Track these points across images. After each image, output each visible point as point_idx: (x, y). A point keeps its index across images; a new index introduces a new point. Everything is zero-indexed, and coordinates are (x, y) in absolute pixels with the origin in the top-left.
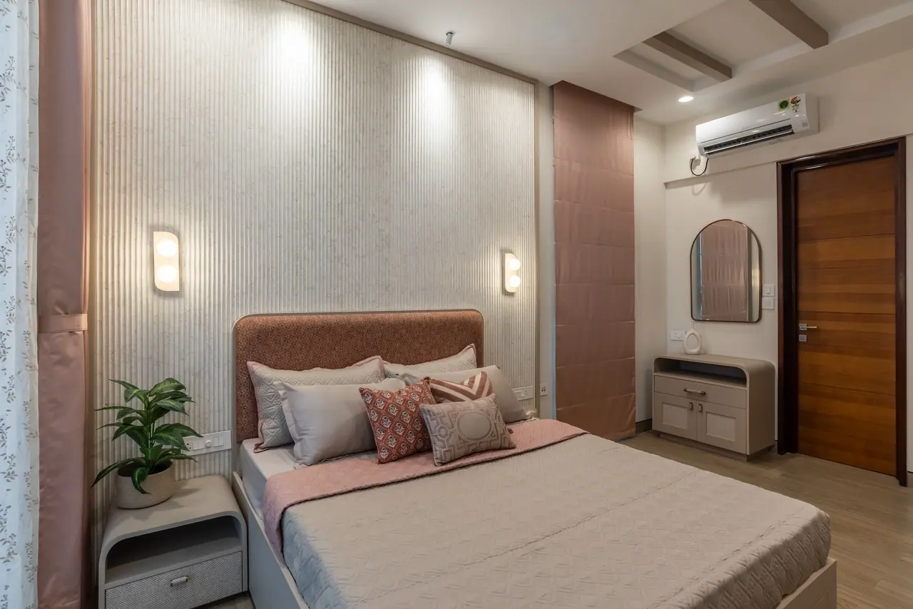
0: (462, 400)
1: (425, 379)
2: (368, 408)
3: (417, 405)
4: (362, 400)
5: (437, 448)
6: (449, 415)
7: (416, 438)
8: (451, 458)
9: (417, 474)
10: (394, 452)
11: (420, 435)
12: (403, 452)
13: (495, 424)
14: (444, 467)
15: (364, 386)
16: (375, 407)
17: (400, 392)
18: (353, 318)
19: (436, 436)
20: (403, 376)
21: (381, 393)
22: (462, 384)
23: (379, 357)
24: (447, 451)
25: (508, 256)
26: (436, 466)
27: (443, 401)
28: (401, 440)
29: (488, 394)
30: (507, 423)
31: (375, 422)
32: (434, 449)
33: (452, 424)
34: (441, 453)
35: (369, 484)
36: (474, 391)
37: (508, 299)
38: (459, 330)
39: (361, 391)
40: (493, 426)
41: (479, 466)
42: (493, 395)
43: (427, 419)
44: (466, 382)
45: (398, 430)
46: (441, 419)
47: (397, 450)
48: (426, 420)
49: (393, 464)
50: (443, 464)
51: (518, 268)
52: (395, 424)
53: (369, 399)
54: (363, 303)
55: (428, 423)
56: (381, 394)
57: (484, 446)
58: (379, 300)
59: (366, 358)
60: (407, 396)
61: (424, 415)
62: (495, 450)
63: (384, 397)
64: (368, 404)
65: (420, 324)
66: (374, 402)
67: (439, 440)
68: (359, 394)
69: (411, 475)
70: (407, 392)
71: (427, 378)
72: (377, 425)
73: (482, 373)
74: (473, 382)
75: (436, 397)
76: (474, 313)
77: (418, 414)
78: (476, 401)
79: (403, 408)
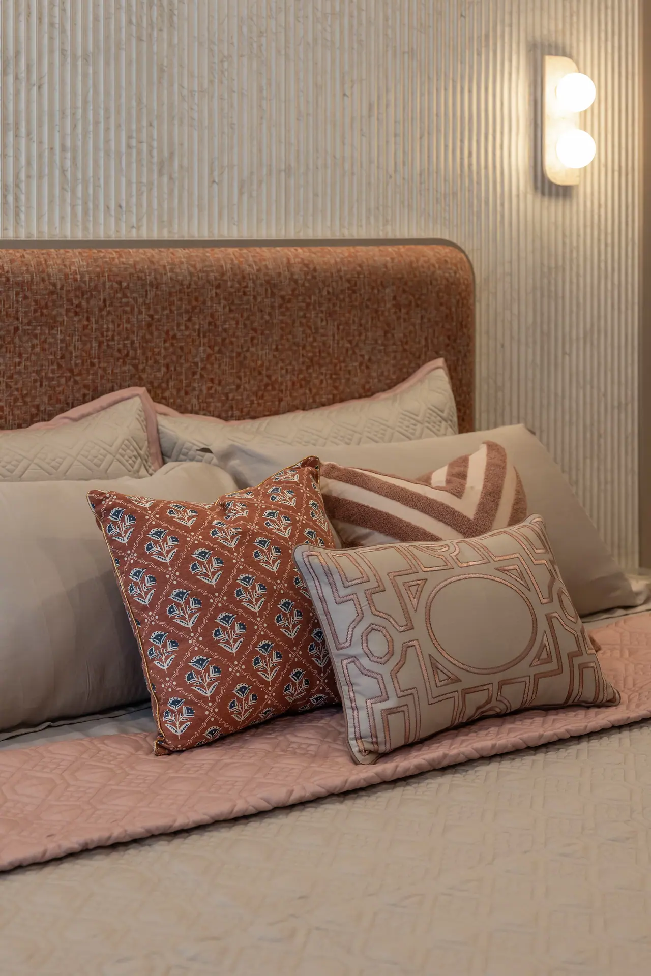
0: (434, 538)
1: (305, 463)
2: (119, 559)
3: (285, 553)
4: (99, 534)
5: (360, 701)
6: (395, 586)
7: (282, 665)
8: (407, 737)
9: (298, 794)
10: (211, 710)
11: (295, 654)
12: (241, 712)
13: (549, 618)
14: (387, 768)
15: (103, 486)
16: (142, 555)
17: (224, 507)
18: (54, 261)
19: (354, 658)
20: (226, 456)
21: (162, 509)
22: (426, 481)
23: (142, 390)
24: (391, 711)
25: (554, 67)
26: (356, 762)
27: (365, 537)
28: (237, 668)
29: (517, 516)
30: (586, 615)
31: (144, 609)
32: (346, 703)
33: (408, 618)
34: (371, 715)
35: (137, 827)
36: (468, 506)
37: (553, 209)
38: (398, 306)
39: (96, 500)
40: (543, 625)
41: (506, 765)
42: (534, 519)
43: (323, 600)
44: (440, 476)
45: (223, 636)
46: (371, 602)
47: (222, 706)
48: (318, 605)
49: (206, 757)
50: (380, 756)
51: (587, 105)
52: (215, 617)
53: (124, 532)
54: (85, 212)
55: (327, 613)
56: (162, 512)
57: (513, 696)
58: (139, 205)
59: (96, 394)
60: (250, 519)
61: (311, 584)
62: (549, 709)
63: (171, 521)
64: (122, 547)
65: (271, 284)
66: (140, 541)
67: (365, 672)
68: (90, 514)
69: (279, 795)
70: (249, 505)
71: (312, 462)
72: (151, 618)
73: (492, 447)
74: (463, 476)
75: (341, 525)
76: (444, 251)
77: (289, 581)
78: (483, 540)
79: (238, 560)
